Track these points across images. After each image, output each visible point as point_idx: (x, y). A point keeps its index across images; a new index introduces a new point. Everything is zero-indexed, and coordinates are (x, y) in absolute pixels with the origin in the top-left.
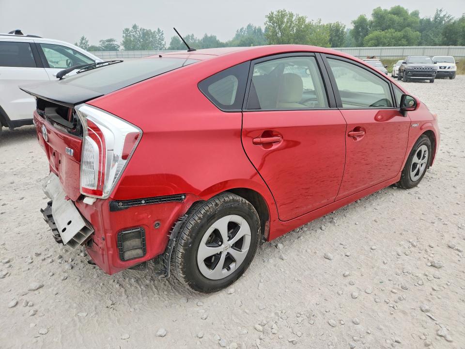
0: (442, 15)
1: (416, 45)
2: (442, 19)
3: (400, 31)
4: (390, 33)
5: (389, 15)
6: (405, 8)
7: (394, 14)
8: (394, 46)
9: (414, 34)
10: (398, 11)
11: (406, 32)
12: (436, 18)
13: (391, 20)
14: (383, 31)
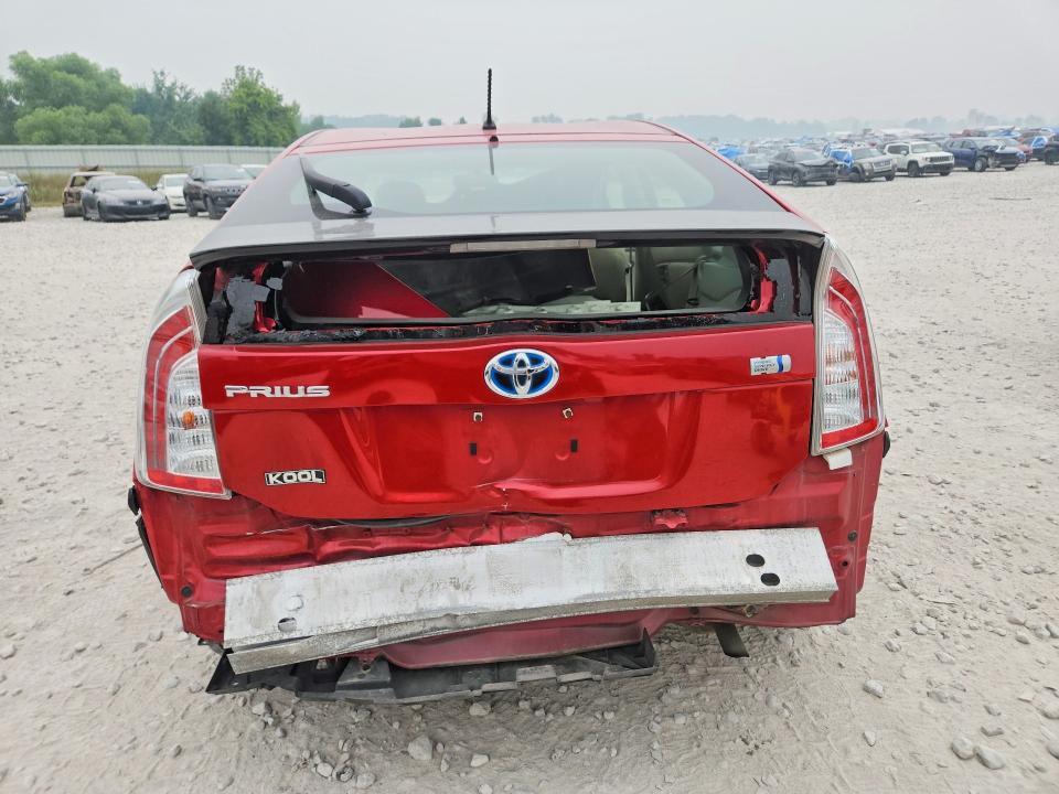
0: (168, 83)
1: (147, 143)
2: (171, 90)
3: (99, 111)
4: (73, 115)
5: (56, 72)
6: (92, 61)
7: (69, 72)
8: (99, 143)
9: (134, 120)
10: (76, 66)
11: (113, 113)
12: (159, 89)
13: (66, 83)
14: (58, 109)
